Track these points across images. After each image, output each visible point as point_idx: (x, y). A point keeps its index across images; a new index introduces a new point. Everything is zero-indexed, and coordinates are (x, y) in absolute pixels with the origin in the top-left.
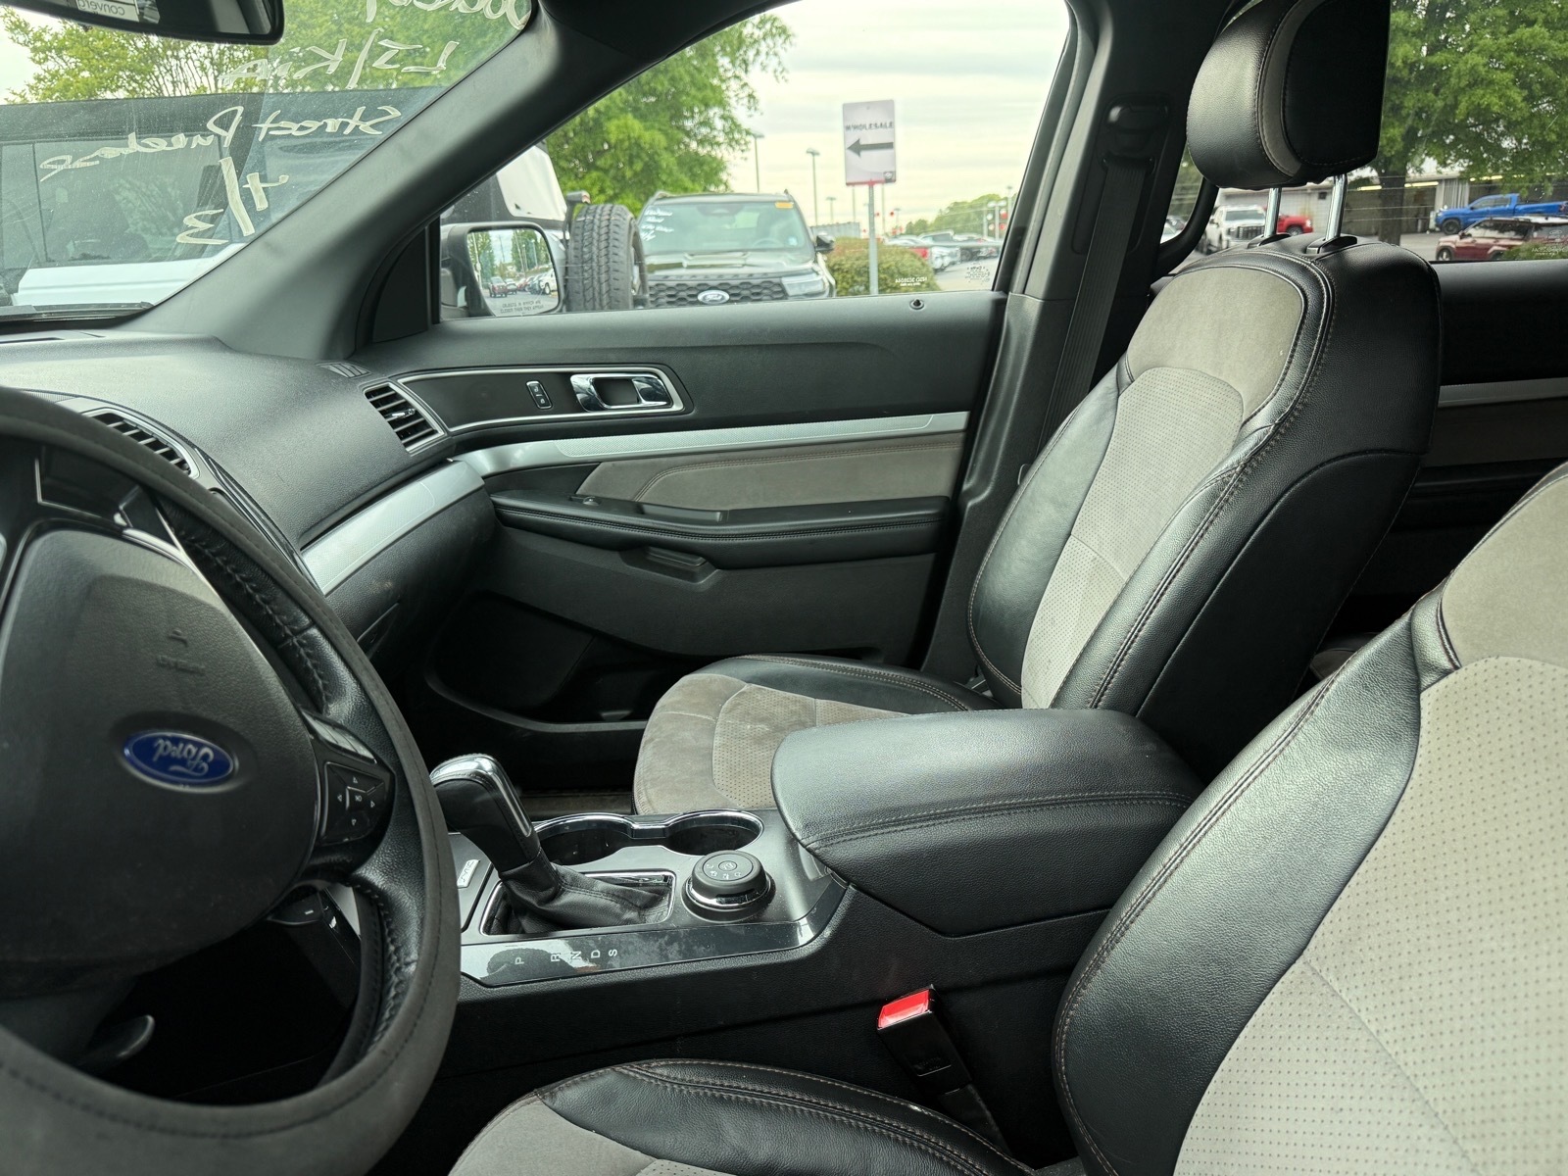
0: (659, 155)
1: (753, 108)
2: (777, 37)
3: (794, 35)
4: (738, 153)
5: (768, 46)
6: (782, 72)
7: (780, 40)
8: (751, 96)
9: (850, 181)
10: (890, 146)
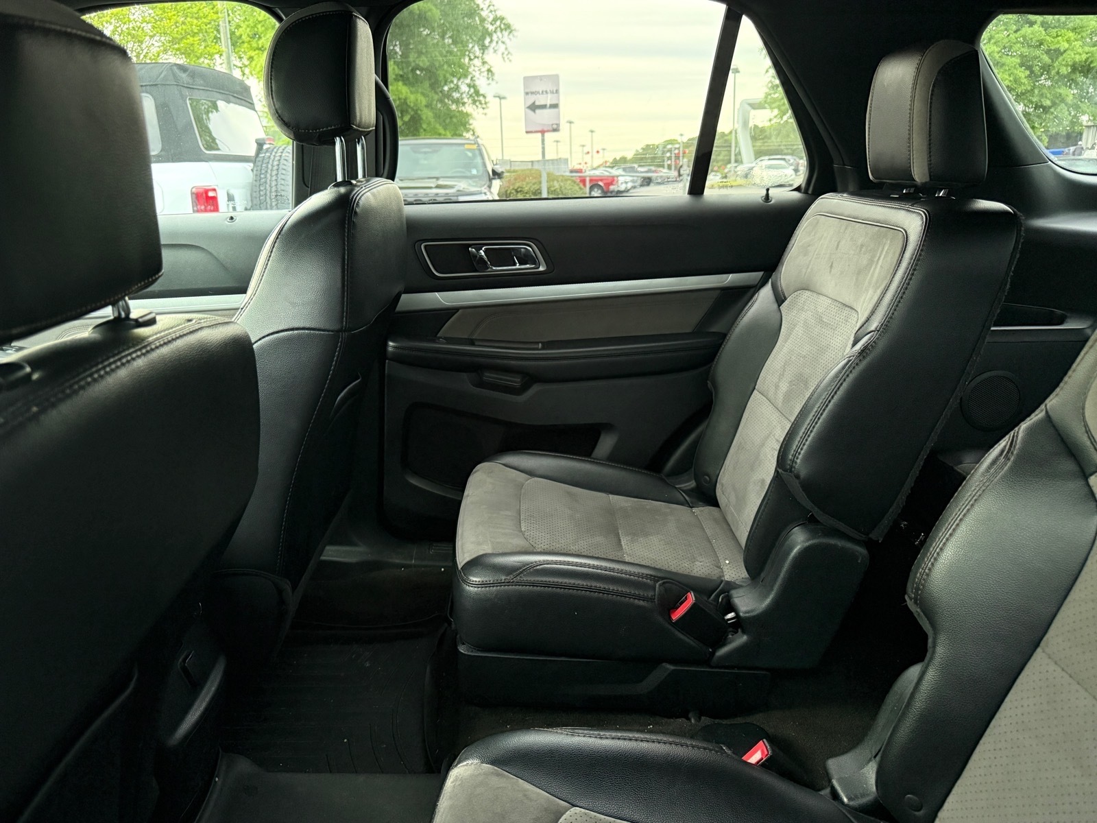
0: (421, 110)
1: (491, 79)
2: (504, 32)
3: (515, 30)
4: (480, 110)
5: (498, 37)
6: (507, 55)
7: (506, 33)
8: (489, 70)
9: (529, 130)
10: (555, 106)
